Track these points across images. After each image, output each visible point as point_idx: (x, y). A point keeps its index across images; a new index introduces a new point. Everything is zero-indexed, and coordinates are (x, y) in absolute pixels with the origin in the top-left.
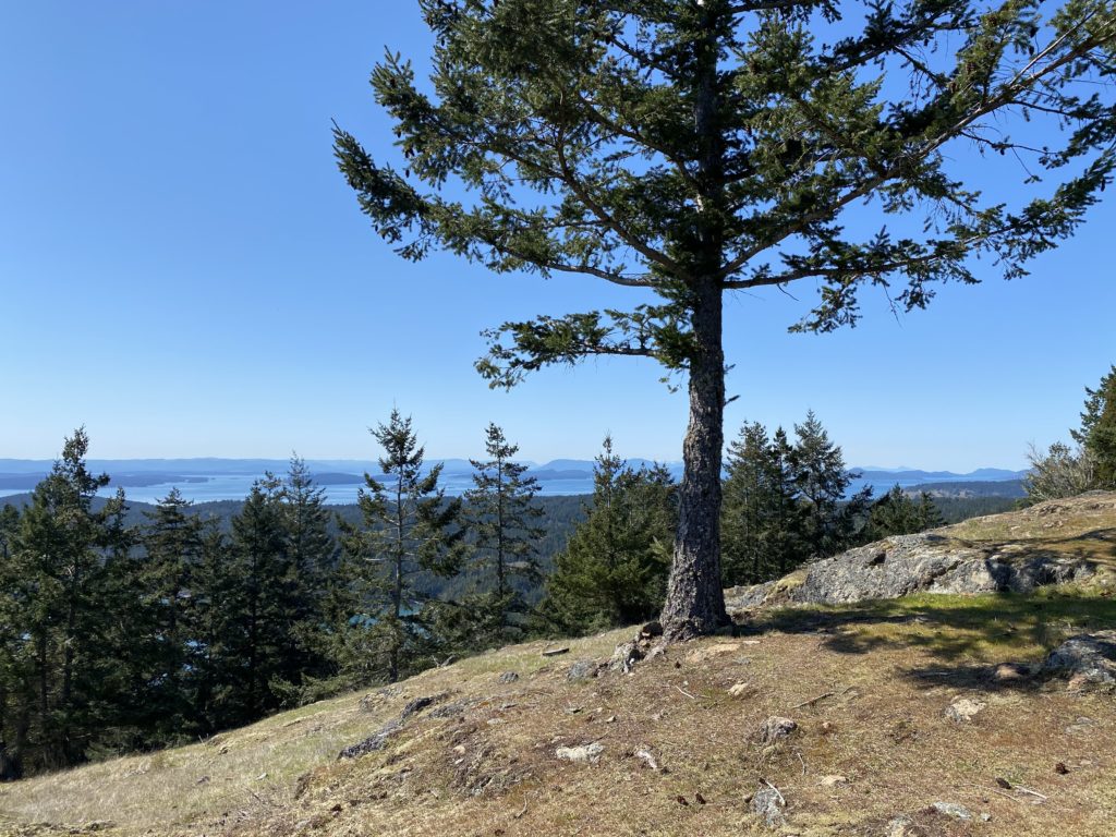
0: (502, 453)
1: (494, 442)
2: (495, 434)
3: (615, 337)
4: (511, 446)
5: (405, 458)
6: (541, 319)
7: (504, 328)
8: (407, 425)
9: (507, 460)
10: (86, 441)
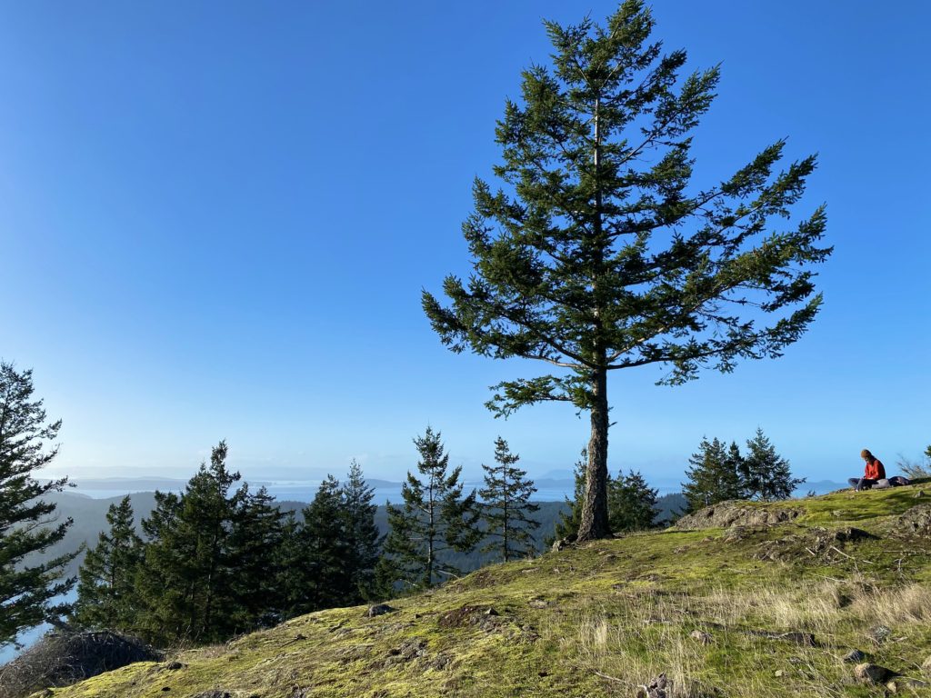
0: (507, 460)
1: (501, 452)
2: (501, 445)
3: (557, 391)
4: (514, 455)
5: (436, 462)
6: (519, 381)
7: (501, 385)
8: (437, 438)
9: (511, 466)
10: (226, 449)
